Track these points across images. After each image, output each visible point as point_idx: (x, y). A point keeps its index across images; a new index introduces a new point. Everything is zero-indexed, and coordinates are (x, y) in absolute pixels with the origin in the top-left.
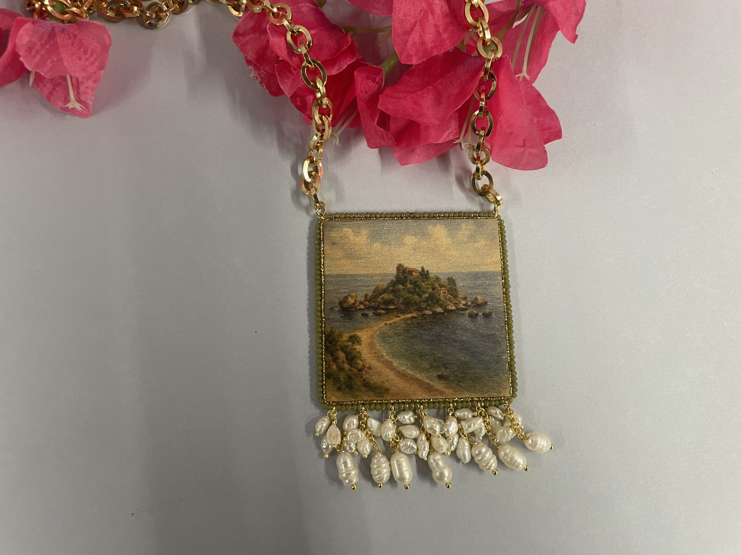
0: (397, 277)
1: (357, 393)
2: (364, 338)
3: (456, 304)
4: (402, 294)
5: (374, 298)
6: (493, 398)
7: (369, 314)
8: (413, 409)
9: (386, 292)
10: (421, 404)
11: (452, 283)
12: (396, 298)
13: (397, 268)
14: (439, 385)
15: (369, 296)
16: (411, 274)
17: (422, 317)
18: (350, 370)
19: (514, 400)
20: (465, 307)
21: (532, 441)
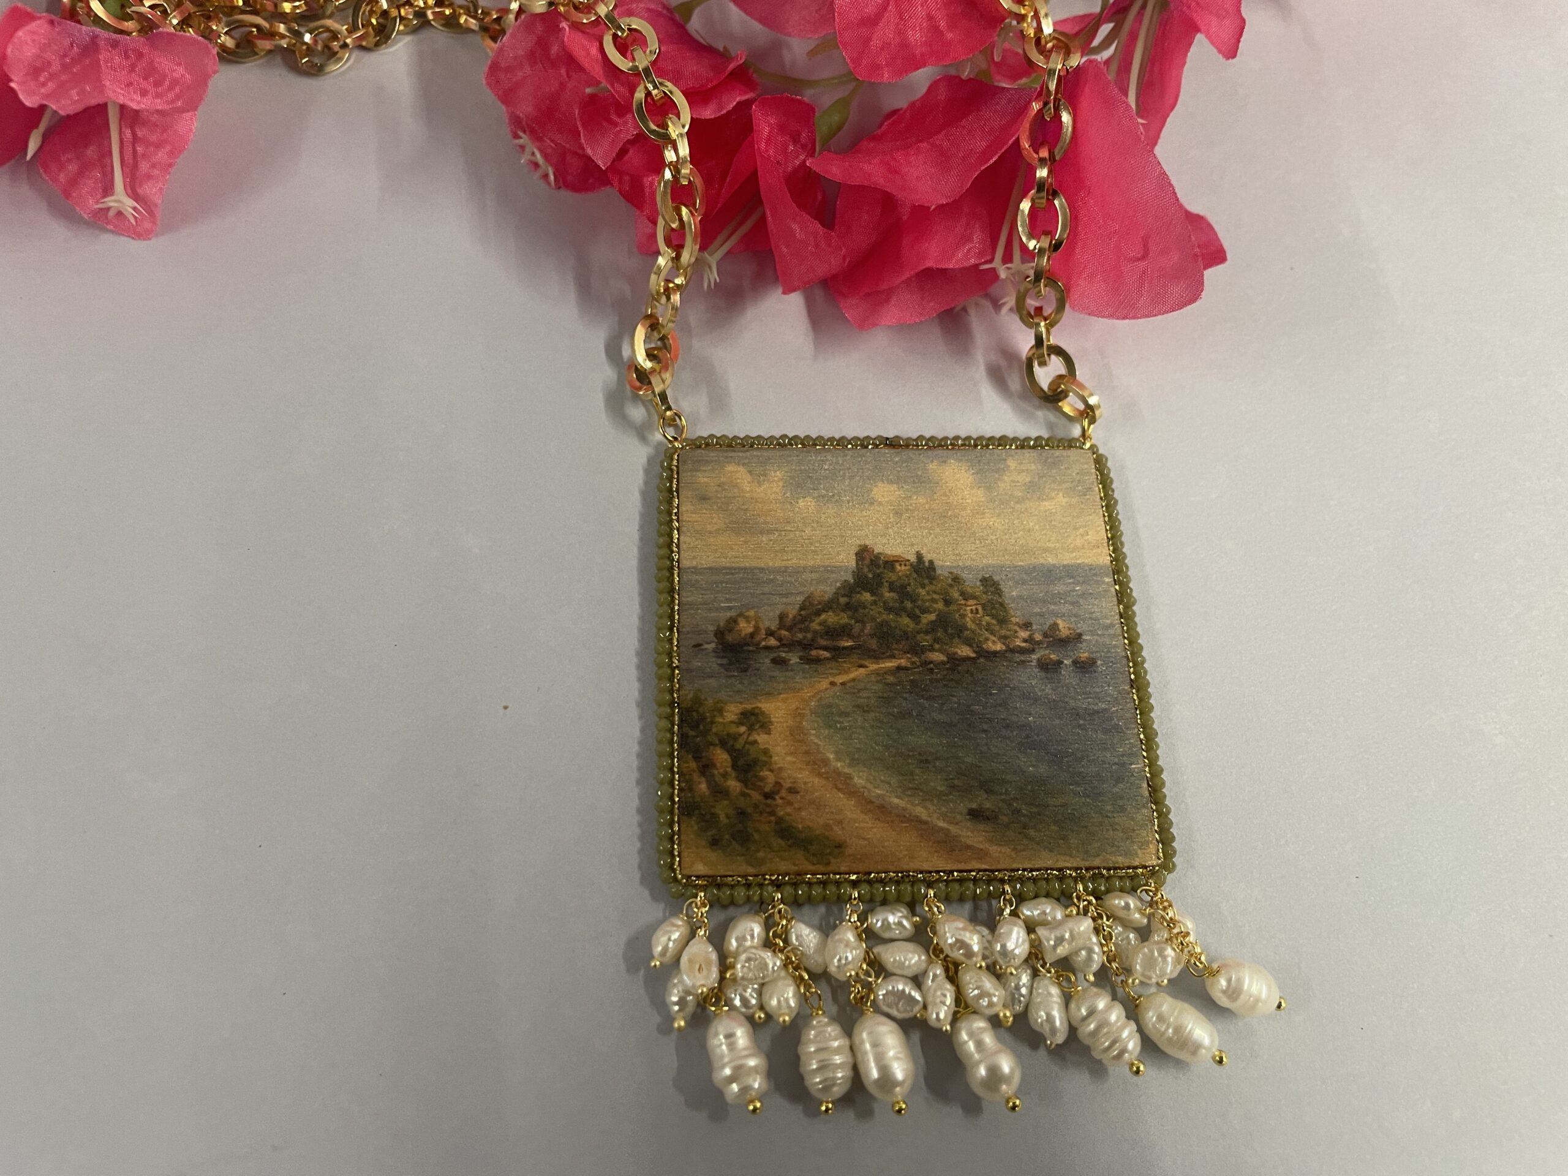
0: (858, 574)
1: (761, 854)
2: (778, 718)
3: (1004, 638)
4: (872, 613)
5: (802, 621)
6: (1115, 869)
7: (790, 660)
8: (908, 899)
9: (831, 608)
10: (930, 885)
11: (992, 589)
12: (856, 623)
13: (856, 554)
14: (973, 836)
15: (791, 616)
16: (893, 569)
17: (921, 669)
18: (743, 794)
19: (1170, 878)
20: (1028, 644)
21: (1229, 981)
